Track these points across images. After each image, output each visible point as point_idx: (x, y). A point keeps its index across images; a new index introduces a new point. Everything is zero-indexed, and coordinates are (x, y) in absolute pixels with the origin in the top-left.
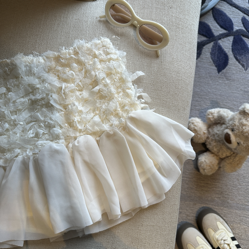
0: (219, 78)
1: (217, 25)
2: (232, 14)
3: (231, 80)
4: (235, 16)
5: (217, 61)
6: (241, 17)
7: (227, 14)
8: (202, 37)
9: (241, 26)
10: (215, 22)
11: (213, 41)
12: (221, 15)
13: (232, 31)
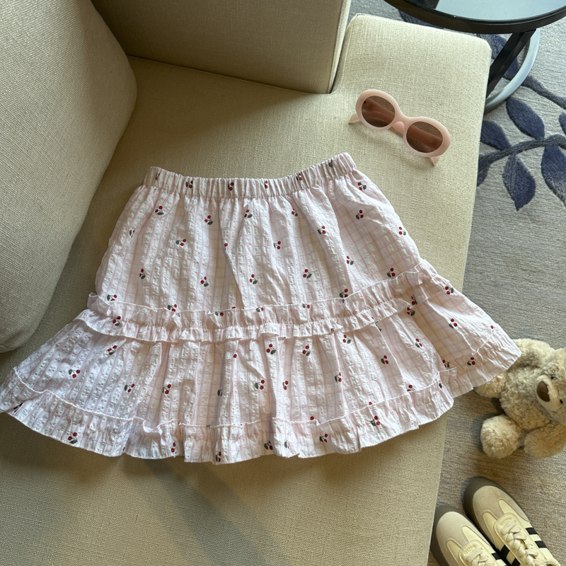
0: (519, 218)
1: (514, 127)
2: (541, 109)
3: (539, 223)
4: (547, 113)
5: (515, 189)
6: (557, 115)
7: (533, 109)
8: (489, 147)
9: (558, 131)
10: (512, 122)
11: (508, 155)
12: (522, 110)
13: (541, 138)
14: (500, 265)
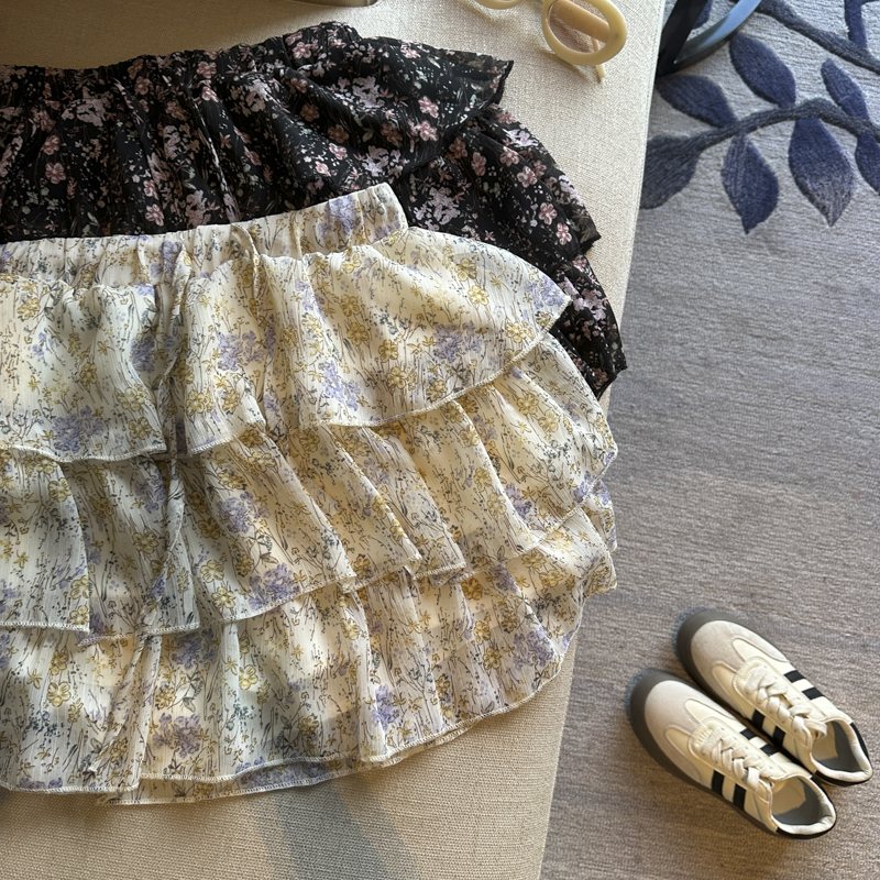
0: (749, 246)
1: (743, 85)
2: (791, 53)
3: (784, 254)
4: (801, 60)
5: (743, 195)
6: (818, 64)
7: (777, 53)
8: (697, 122)
9: (819, 91)
10: (739, 76)
11: (730, 136)
12: (757, 55)
13: (789, 104)
14: (714, 330)
